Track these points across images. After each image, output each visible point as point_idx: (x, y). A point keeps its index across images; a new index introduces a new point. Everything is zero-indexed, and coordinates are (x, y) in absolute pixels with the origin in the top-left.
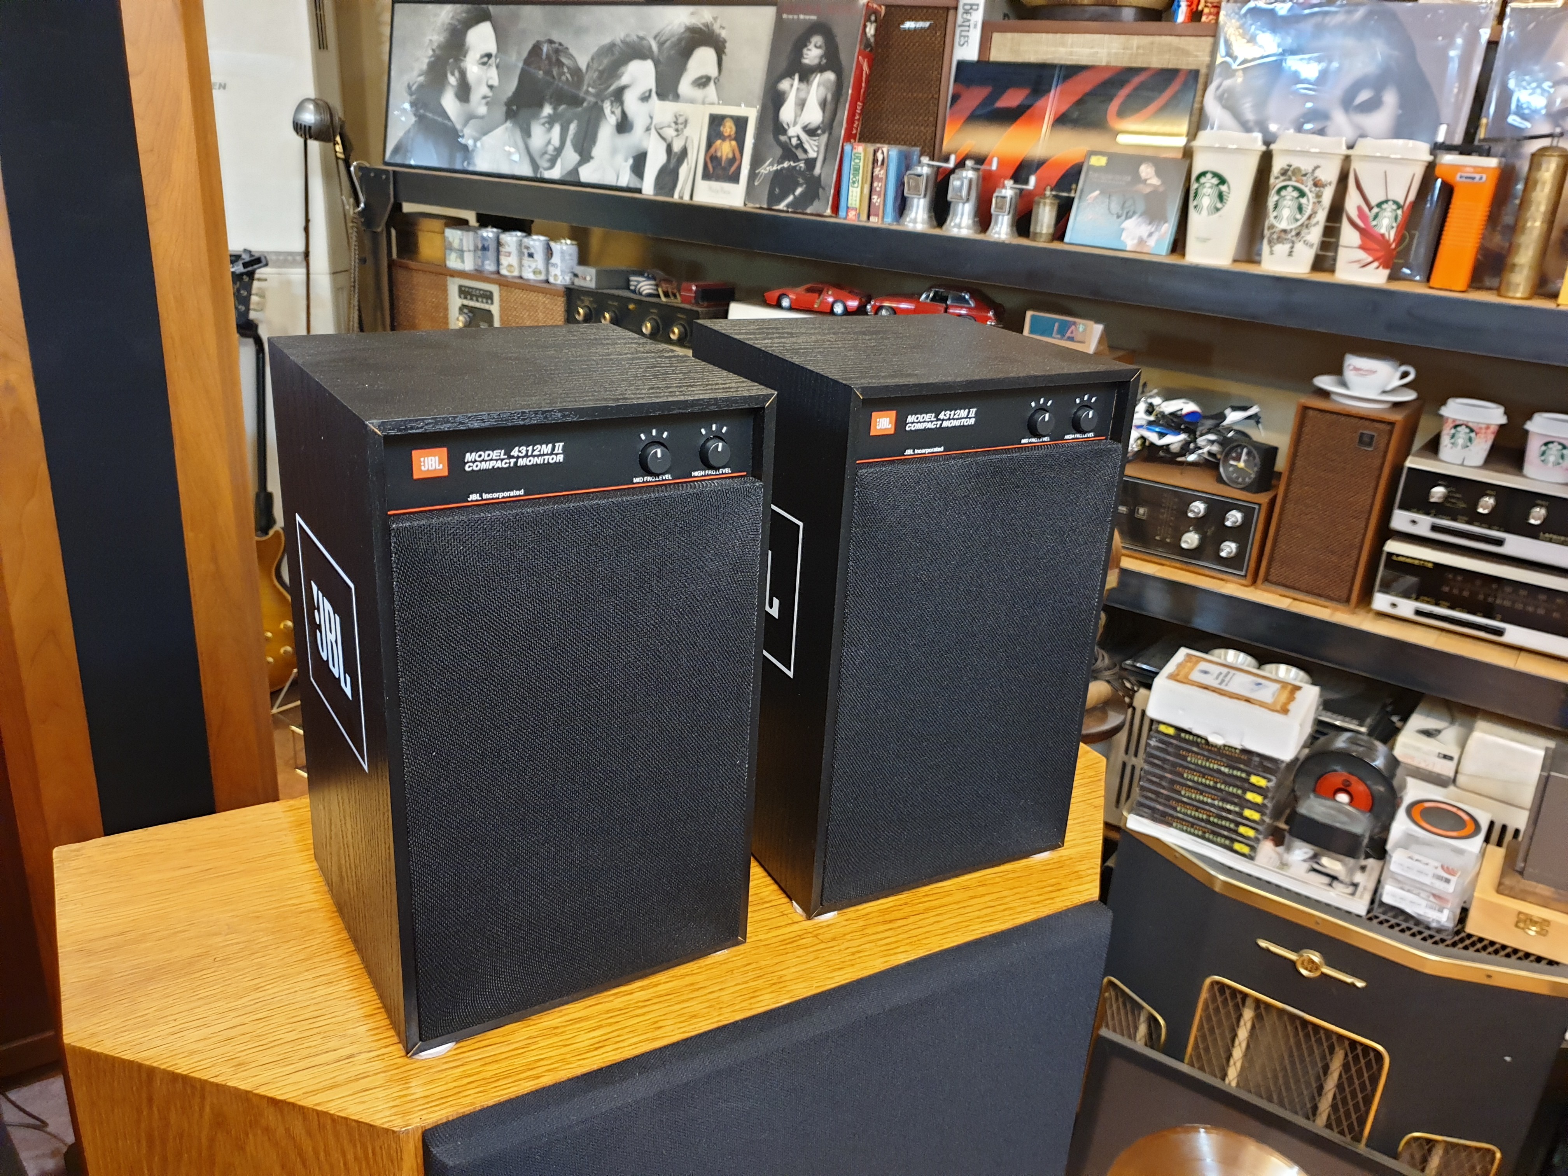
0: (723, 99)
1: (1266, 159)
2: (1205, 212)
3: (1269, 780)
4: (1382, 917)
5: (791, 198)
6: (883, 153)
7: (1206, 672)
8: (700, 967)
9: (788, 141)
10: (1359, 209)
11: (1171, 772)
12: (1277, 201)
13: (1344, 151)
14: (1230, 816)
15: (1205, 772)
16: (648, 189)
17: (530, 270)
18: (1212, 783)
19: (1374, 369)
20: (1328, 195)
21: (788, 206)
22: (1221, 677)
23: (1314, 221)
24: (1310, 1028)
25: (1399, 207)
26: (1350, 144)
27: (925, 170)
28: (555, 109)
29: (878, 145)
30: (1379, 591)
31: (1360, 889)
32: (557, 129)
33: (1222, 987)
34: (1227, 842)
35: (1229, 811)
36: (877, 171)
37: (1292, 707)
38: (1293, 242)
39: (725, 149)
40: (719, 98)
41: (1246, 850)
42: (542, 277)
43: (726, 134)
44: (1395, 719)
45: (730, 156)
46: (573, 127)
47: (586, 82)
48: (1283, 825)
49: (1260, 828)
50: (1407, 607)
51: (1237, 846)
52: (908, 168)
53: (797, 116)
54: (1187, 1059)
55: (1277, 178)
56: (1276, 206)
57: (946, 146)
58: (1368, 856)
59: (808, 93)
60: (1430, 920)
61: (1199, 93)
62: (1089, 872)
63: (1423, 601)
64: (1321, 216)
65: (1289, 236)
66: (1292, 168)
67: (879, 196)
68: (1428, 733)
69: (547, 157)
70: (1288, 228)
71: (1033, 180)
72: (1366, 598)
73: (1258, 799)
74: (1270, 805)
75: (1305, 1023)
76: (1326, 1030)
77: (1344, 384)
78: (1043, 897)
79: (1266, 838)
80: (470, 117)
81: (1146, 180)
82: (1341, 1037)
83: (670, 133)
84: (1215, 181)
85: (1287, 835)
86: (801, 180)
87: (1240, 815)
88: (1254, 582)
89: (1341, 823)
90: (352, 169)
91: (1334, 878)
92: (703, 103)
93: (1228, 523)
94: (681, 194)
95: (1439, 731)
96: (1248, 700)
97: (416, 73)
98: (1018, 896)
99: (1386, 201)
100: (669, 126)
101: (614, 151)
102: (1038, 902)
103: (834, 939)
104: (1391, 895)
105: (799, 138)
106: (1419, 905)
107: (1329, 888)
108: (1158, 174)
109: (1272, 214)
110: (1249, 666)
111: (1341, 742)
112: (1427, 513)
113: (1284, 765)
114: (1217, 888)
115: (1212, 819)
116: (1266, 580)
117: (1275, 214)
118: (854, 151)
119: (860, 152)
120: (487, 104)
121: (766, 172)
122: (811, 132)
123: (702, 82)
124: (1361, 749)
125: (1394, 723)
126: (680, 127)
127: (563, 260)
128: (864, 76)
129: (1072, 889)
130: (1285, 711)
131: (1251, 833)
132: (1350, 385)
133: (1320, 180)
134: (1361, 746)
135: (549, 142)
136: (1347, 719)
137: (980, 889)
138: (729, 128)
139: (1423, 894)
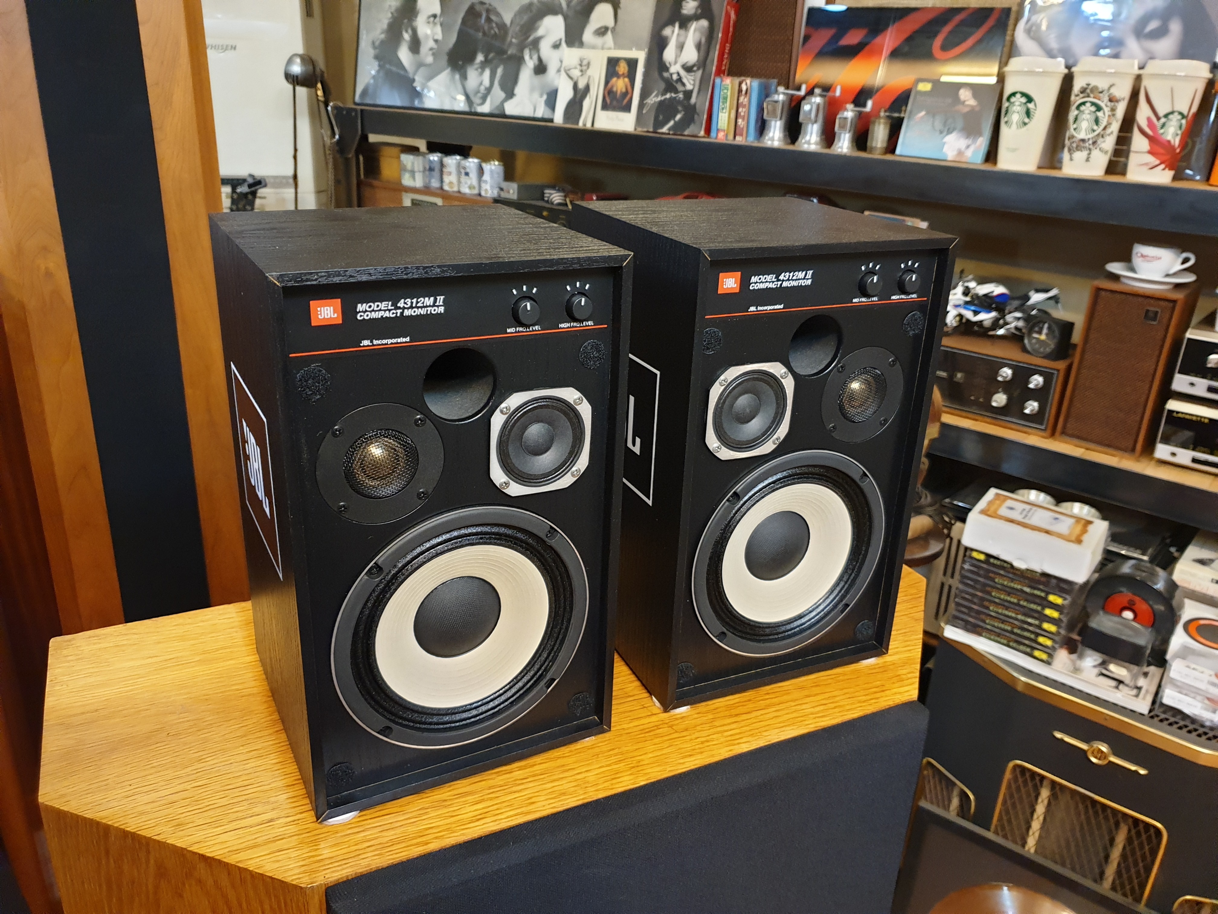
0: (618, 45)
1: (1068, 81)
2: (1014, 126)
3: (1065, 599)
4: (1163, 716)
5: (672, 123)
6: (746, 84)
7: (1011, 509)
8: (571, 751)
9: (669, 76)
10: (1149, 120)
11: (981, 591)
12: (1077, 116)
13: (1136, 71)
14: (1031, 628)
15: (1011, 591)
16: (559, 118)
17: (466, 186)
18: (1015, 601)
19: (1159, 256)
20: (1121, 109)
21: (669, 129)
22: (1025, 513)
23: (1108, 131)
24: (1098, 807)
25: (1183, 116)
26: (1141, 65)
27: (781, 97)
28: (486, 57)
29: (743, 78)
30: (1161, 442)
31: (1143, 691)
32: (487, 73)
33: (1023, 770)
34: (1028, 650)
35: (1030, 624)
36: (741, 99)
37: (1085, 538)
38: (1090, 150)
39: (620, 85)
40: (615, 43)
41: (1044, 656)
42: (476, 191)
43: (621, 73)
44: (1173, 550)
45: (624, 90)
46: (500, 71)
47: (510, 35)
48: (1075, 637)
49: (1057, 638)
50: (1185, 456)
51: (1037, 653)
52: (767, 96)
53: (677, 56)
54: (993, 827)
55: (1077, 96)
56: (1076, 119)
57: (800, 76)
58: (1149, 664)
59: (686, 37)
60: (1204, 720)
61: (1010, 27)
62: (909, 676)
63: (1200, 451)
64: (1115, 127)
65: (1087, 145)
66: (1090, 87)
67: (743, 119)
68: (1202, 562)
69: (480, 95)
70: (1086, 137)
71: (870, 103)
72: (1149, 449)
73: (1055, 614)
74: (1065, 619)
75: (1094, 802)
76: (1113, 809)
77: (1133, 270)
78: (868, 697)
79: (1061, 647)
80: (420, 65)
81: (964, 102)
82: (1125, 815)
83: (576, 73)
84: (1024, 100)
85: (1080, 646)
86: (680, 108)
87: (1040, 627)
88: (1053, 435)
89: (1127, 635)
90: (329, 108)
91: (1120, 682)
92: (603, 48)
93: (1031, 386)
94: (585, 122)
95: (1212, 561)
96: (1047, 532)
97: (379, 31)
98: (848, 696)
99: (1172, 113)
100: (576, 68)
101: (532, 89)
102: (864, 701)
103: (686, 730)
104: (1170, 697)
105: (678, 74)
106: (1196, 707)
107: (1116, 691)
108: (975, 96)
109: (1072, 127)
110: (1048, 503)
111: (1126, 568)
112: (1204, 377)
113: (1077, 587)
114: (1020, 688)
115: (1016, 630)
116: (1064, 433)
117: (1075, 126)
118: (724, 83)
119: (728, 83)
120: (433, 54)
121: (652, 102)
122: (688, 69)
123: (602, 32)
124: (1144, 574)
125: (1172, 553)
126: (584, 68)
127: (492, 177)
128: (732, 22)
129: (895, 690)
130: (1079, 541)
131: (1049, 643)
132: (1136, 268)
133: (1115, 96)
134: (1144, 571)
135: (481, 84)
136: (1132, 549)
137: (814, 689)
138: (623, 68)
139: (1199, 698)
